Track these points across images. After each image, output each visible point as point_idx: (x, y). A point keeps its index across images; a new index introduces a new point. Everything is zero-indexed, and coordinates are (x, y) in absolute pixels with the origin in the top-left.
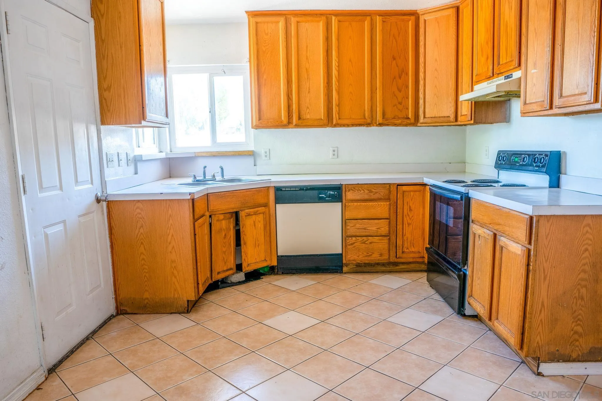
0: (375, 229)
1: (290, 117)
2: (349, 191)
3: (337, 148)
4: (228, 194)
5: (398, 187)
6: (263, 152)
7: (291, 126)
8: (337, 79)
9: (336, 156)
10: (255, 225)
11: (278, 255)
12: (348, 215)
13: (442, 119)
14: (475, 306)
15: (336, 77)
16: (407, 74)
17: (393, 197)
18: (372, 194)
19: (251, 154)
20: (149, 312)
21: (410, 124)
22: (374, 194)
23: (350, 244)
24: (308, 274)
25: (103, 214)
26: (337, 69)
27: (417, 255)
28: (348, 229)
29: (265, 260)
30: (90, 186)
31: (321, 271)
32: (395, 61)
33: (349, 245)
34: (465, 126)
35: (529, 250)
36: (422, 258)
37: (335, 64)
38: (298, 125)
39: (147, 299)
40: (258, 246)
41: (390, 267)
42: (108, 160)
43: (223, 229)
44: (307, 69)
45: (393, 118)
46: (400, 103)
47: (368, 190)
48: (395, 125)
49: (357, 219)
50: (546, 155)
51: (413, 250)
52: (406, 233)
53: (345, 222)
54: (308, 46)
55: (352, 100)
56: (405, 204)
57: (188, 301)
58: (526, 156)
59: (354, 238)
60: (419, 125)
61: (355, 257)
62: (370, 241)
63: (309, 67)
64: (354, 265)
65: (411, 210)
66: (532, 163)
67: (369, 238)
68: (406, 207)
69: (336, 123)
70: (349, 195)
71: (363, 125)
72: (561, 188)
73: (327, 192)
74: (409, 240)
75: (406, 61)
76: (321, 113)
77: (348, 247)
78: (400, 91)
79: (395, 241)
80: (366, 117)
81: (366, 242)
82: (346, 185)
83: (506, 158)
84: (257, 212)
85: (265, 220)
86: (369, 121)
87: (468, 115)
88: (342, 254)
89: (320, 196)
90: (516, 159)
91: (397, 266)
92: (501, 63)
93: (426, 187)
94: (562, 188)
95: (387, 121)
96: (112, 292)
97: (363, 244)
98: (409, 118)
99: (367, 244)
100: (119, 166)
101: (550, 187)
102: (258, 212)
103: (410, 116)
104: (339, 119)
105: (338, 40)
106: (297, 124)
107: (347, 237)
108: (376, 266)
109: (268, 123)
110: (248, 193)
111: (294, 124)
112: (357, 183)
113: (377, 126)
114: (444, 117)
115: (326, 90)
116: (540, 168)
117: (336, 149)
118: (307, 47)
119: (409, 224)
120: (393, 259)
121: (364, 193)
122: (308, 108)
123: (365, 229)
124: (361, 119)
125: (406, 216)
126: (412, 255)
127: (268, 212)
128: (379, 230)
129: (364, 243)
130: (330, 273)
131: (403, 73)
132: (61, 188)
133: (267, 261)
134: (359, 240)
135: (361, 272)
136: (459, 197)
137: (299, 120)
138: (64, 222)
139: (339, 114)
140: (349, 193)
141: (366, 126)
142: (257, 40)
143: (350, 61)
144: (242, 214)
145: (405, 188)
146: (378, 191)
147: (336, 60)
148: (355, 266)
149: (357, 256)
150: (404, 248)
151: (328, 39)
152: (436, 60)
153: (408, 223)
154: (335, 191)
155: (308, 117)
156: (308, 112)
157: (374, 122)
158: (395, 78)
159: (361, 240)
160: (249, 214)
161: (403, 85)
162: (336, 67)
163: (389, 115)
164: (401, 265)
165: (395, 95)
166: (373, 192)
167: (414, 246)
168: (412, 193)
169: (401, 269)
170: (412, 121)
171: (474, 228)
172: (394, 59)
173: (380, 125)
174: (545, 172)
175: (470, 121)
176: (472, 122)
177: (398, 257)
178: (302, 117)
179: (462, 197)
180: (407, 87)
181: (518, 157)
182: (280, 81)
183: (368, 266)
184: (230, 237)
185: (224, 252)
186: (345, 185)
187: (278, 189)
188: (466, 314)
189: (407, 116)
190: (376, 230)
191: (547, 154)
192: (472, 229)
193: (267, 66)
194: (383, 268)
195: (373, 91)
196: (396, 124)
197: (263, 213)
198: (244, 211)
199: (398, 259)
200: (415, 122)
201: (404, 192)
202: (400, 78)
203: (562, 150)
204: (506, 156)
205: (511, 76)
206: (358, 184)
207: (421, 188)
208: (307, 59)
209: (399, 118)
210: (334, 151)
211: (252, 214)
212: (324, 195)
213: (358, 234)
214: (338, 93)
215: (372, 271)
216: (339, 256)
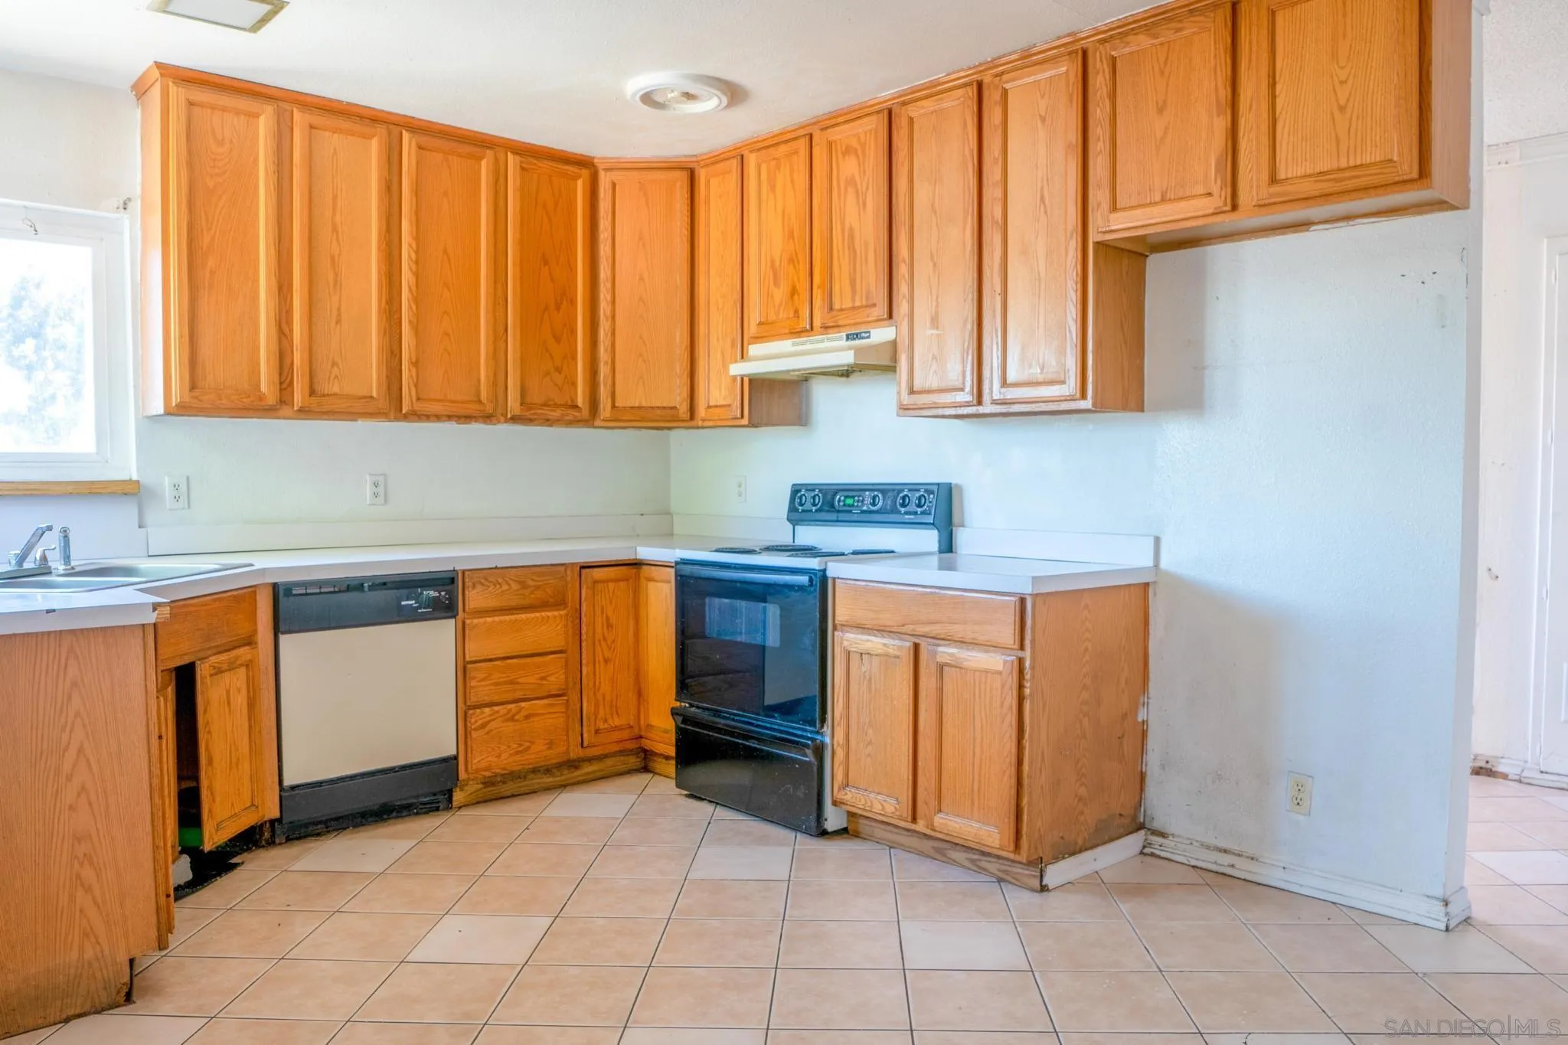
0: (536, 681)
1: (284, 386)
2: (474, 587)
3: (383, 477)
5: (584, 571)
6: (167, 482)
7: (286, 410)
8: (412, 294)
9: (381, 499)
10: (229, 703)
11: (287, 783)
12: (474, 650)
13: (658, 412)
14: (863, 802)
15: (410, 289)
16: (573, 302)
17: (571, 597)
18: (527, 592)
19: (128, 491)
21: (579, 421)
22: (532, 593)
23: (478, 726)
24: (358, 829)
26: (414, 269)
27: (625, 734)
28: (474, 687)
29: (253, 805)
31: (394, 814)
32: (547, 267)
33: (475, 729)
34: (668, 431)
35: (1021, 661)
36: (637, 738)
37: (409, 256)
38: (307, 409)
40: (237, 765)
41: (562, 775)
44: (333, 258)
45: (543, 405)
46: (558, 370)
47: (520, 582)
48: (549, 422)
49: (490, 660)
50: (931, 492)
51: (617, 722)
52: (600, 683)
53: (464, 669)
54: (337, 195)
55: (449, 354)
56: (598, 611)
58: (876, 493)
59: (487, 710)
60: (598, 423)
61: (490, 759)
62: (526, 713)
63: (339, 255)
64: (478, 784)
65: (609, 626)
66: (896, 507)
67: (523, 704)
68: (599, 621)
69: (410, 408)
70: (474, 598)
71: (474, 420)
72: (956, 553)
73: (422, 593)
74: (608, 698)
75: (571, 270)
76: (371, 380)
77: (474, 735)
78: (558, 340)
79: (578, 706)
80: (484, 395)
81: (517, 717)
82: (467, 573)
83: (819, 499)
84: (234, 662)
85: (249, 684)
86: (489, 409)
87: (734, 407)
88: (456, 758)
89: (403, 603)
90: (849, 501)
91: (577, 768)
92: (837, 306)
93: (642, 570)
94: (959, 551)
95: (532, 412)
97: (510, 724)
98: (577, 406)
99: (517, 721)
101: (941, 552)
102: (238, 663)
103: (580, 402)
104: (418, 399)
105: (417, 192)
106: (304, 407)
107: (470, 708)
108: (532, 776)
109: (221, 399)
111: (296, 408)
112: (494, 566)
113: (506, 421)
114: (664, 408)
115: (384, 319)
116: (918, 516)
117: (381, 479)
118: (335, 198)
119: (606, 661)
120: (576, 752)
121: (509, 590)
122: (334, 364)
123: (512, 682)
124: (471, 402)
125: (599, 641)
126: (617, 736)
127: (256, 660)
128: (544, 682)
129: (512, 719)
130: (417, 814)
131: (565, 298)
133: (257, 807)
134: (501, 713)
135: (496, 799)
136: (804, 579)
137: (310, 396)
139: (416, 386)
140: (474, 592)
141: (481, 420)
142: (190, 152)
143: (445, 251)
144: (202, 671)
145: (598, 573)
146: (541, 583)
147: (410, 246)
148: (480, 786)
149: (496, 757)
150: (598, 722)
151: (391, 189)
152: (642, 279)
153: (604, 658)
154: (440, 588)
155: (336, 389)
156: (336, 377)
157: (500, 411)
158: (547, 308)
159: (505, 711)
160: (220, 668)
161: (565, 325)
162: (411, 263)
163: (535, 397)
164: (586, 764)
165: (547, 350)
166: (529, 586)
167: (617, 713)
168: (611, 585)
169: (588, 774)
170: (585, 413)
171: (847, 640)
172: (546, 263)
173: (515, 419)
174: (933, 524)
175: (738, 418)
176: (745, 421)
177: (585, 744)
178: (318, 388)
179: (811, 580)
180: (573, 331)
181: (853, 497)
182: (256, 280)
183: (512, 780)
186: (464, 572)
187: (279, 592)
188: (830, 829)
189: (572, 401)
190: (539, 682)
191: (929, 489)
192: (842, 643)
193: (218, 232)
194: (548, 780)
195: (499, 334)
196: (548, 420)
197: (249, 664)
198: (207, 660)
199: (587, 750)
200: (591, 416)
201: (595, 582)
202: (558, 308)
203: (953, 481)
204: (818, 495)
205: (866, 335)
206: (496, 568)
207: (633, 570)
208: (335, 229)
209: (555, 404)
210: (376, 485)
211: (225, 667)
212: (413, 602)
213: (496, 698)
214: (416, 328)
215: (523, 790)
216: (449, 763)
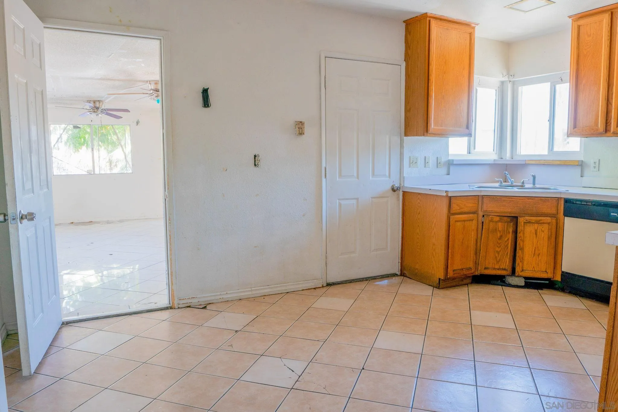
1: (608, 124)
4: (505, 199)
6: (592, 162)
7: (608, 133)
10: (536, 234)
11: (563, 270)
19: (579, 164)
20: (417, 280)
25: (399, 200)
29: (546, 271)
30: (387, 179)
38: (616, 133)
39: (417, 269)
40: (538, 256)
42: (411, 162)
43: (499, 230)
57: (439, 279)
84: (539, 221)
85: (550, 230)
89: (611, 214)
96: (399, 258)
100: (425, 167)
102: (542, 222)
106: (614, 132)
109: (583, 132)
110: (530, 200)
111: (611, 132)
127: (554, 224)
132: (358, 178)
133: (547, 273)
137: (617, 127)
138: (357, 199)
144: (521, 220)
160: (530, 221)
184: (508, 240)
185: (497, 251)
187: (568, 202)
193: (587, 70)
197: (549, 224)
198: (523, 217)
211: (534, 221)
212: (616, 214)
